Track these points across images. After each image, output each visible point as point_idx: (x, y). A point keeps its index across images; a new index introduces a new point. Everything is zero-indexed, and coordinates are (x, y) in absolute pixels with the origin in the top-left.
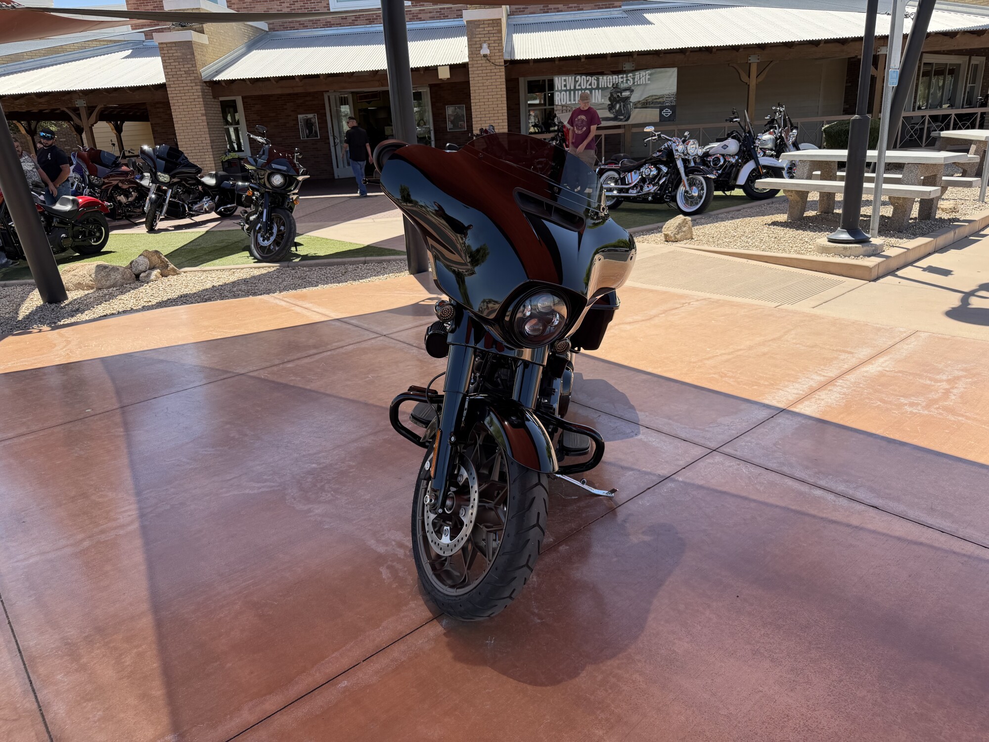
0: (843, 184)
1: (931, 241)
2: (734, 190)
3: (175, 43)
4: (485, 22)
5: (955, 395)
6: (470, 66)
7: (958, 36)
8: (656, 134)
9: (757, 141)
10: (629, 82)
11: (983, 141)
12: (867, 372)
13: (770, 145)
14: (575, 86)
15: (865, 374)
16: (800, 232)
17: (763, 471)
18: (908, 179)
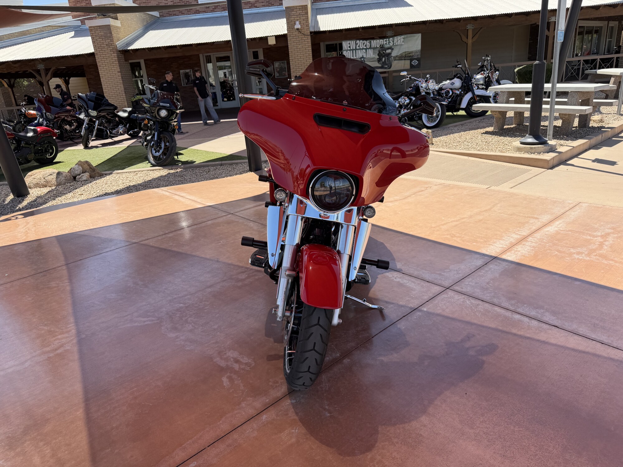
0: (529, 106)
1: (587, 142)
2: (459, 111)
3: (99, 26)
4: (297, 8)
5: (607, 246)
6: (288, 36)
7: (601, 8)
8: (408, 76)
9: (473, 80)
10: (390, 43)
11: (618, 76)
12: (548, 231)
13: (482, 82)
14: (356, 47)
15: (547, 233)
16: (502, 138)
17: (480, 302)
18: (571, 102)
